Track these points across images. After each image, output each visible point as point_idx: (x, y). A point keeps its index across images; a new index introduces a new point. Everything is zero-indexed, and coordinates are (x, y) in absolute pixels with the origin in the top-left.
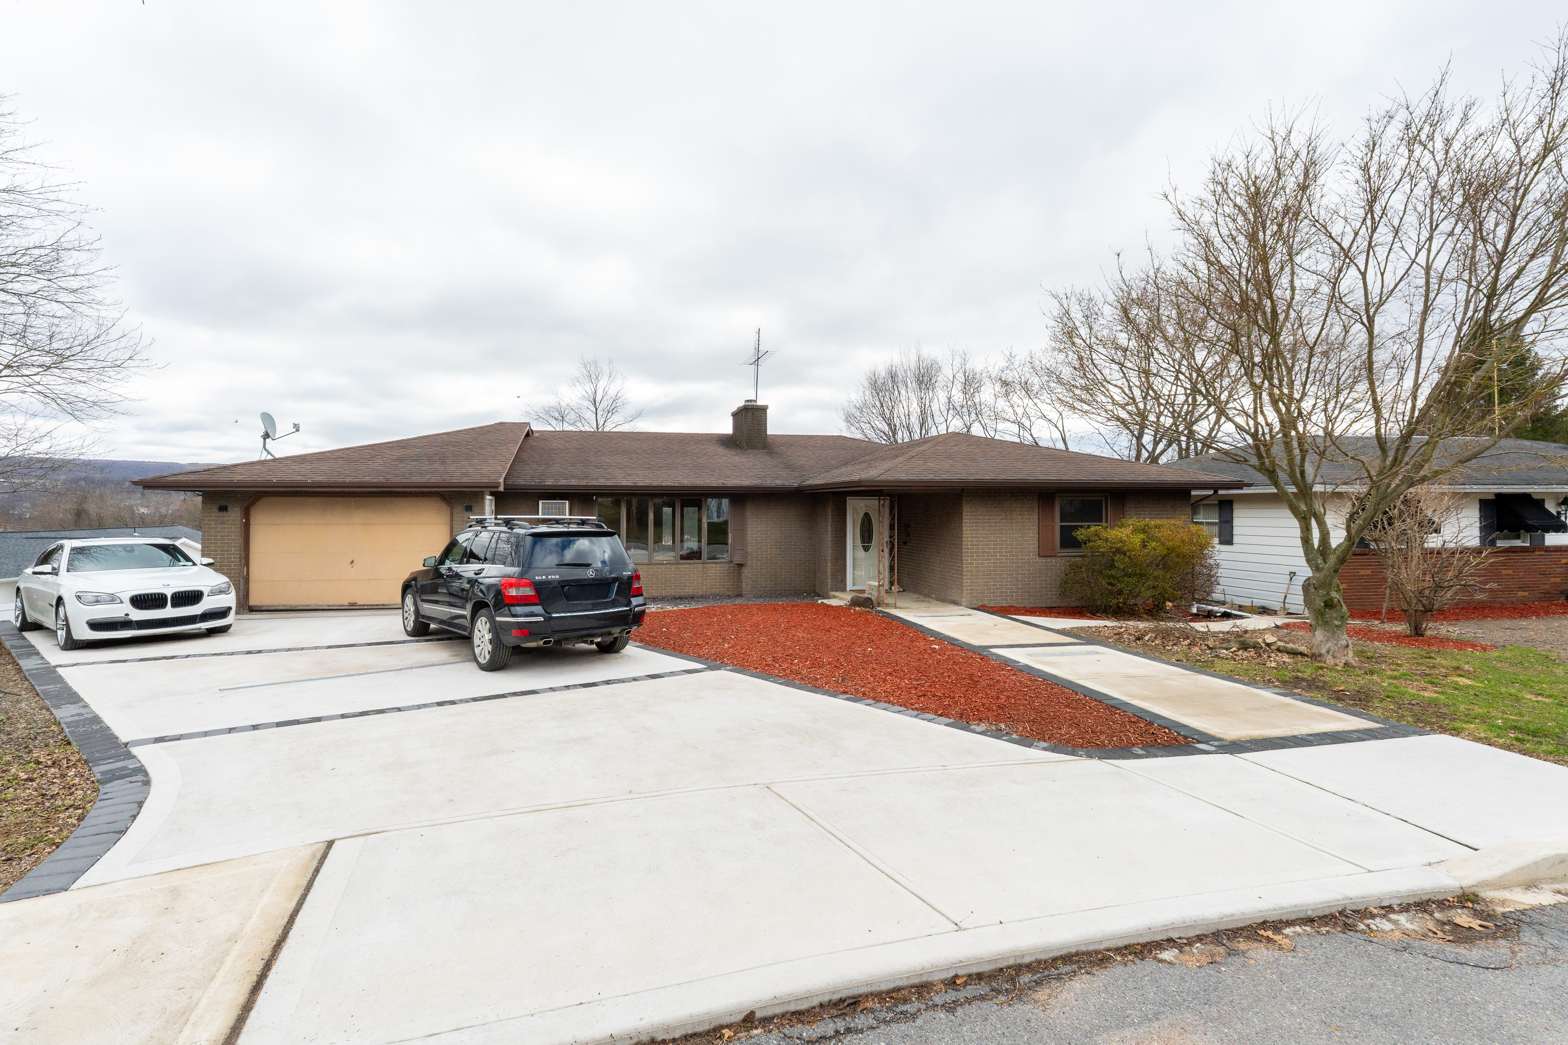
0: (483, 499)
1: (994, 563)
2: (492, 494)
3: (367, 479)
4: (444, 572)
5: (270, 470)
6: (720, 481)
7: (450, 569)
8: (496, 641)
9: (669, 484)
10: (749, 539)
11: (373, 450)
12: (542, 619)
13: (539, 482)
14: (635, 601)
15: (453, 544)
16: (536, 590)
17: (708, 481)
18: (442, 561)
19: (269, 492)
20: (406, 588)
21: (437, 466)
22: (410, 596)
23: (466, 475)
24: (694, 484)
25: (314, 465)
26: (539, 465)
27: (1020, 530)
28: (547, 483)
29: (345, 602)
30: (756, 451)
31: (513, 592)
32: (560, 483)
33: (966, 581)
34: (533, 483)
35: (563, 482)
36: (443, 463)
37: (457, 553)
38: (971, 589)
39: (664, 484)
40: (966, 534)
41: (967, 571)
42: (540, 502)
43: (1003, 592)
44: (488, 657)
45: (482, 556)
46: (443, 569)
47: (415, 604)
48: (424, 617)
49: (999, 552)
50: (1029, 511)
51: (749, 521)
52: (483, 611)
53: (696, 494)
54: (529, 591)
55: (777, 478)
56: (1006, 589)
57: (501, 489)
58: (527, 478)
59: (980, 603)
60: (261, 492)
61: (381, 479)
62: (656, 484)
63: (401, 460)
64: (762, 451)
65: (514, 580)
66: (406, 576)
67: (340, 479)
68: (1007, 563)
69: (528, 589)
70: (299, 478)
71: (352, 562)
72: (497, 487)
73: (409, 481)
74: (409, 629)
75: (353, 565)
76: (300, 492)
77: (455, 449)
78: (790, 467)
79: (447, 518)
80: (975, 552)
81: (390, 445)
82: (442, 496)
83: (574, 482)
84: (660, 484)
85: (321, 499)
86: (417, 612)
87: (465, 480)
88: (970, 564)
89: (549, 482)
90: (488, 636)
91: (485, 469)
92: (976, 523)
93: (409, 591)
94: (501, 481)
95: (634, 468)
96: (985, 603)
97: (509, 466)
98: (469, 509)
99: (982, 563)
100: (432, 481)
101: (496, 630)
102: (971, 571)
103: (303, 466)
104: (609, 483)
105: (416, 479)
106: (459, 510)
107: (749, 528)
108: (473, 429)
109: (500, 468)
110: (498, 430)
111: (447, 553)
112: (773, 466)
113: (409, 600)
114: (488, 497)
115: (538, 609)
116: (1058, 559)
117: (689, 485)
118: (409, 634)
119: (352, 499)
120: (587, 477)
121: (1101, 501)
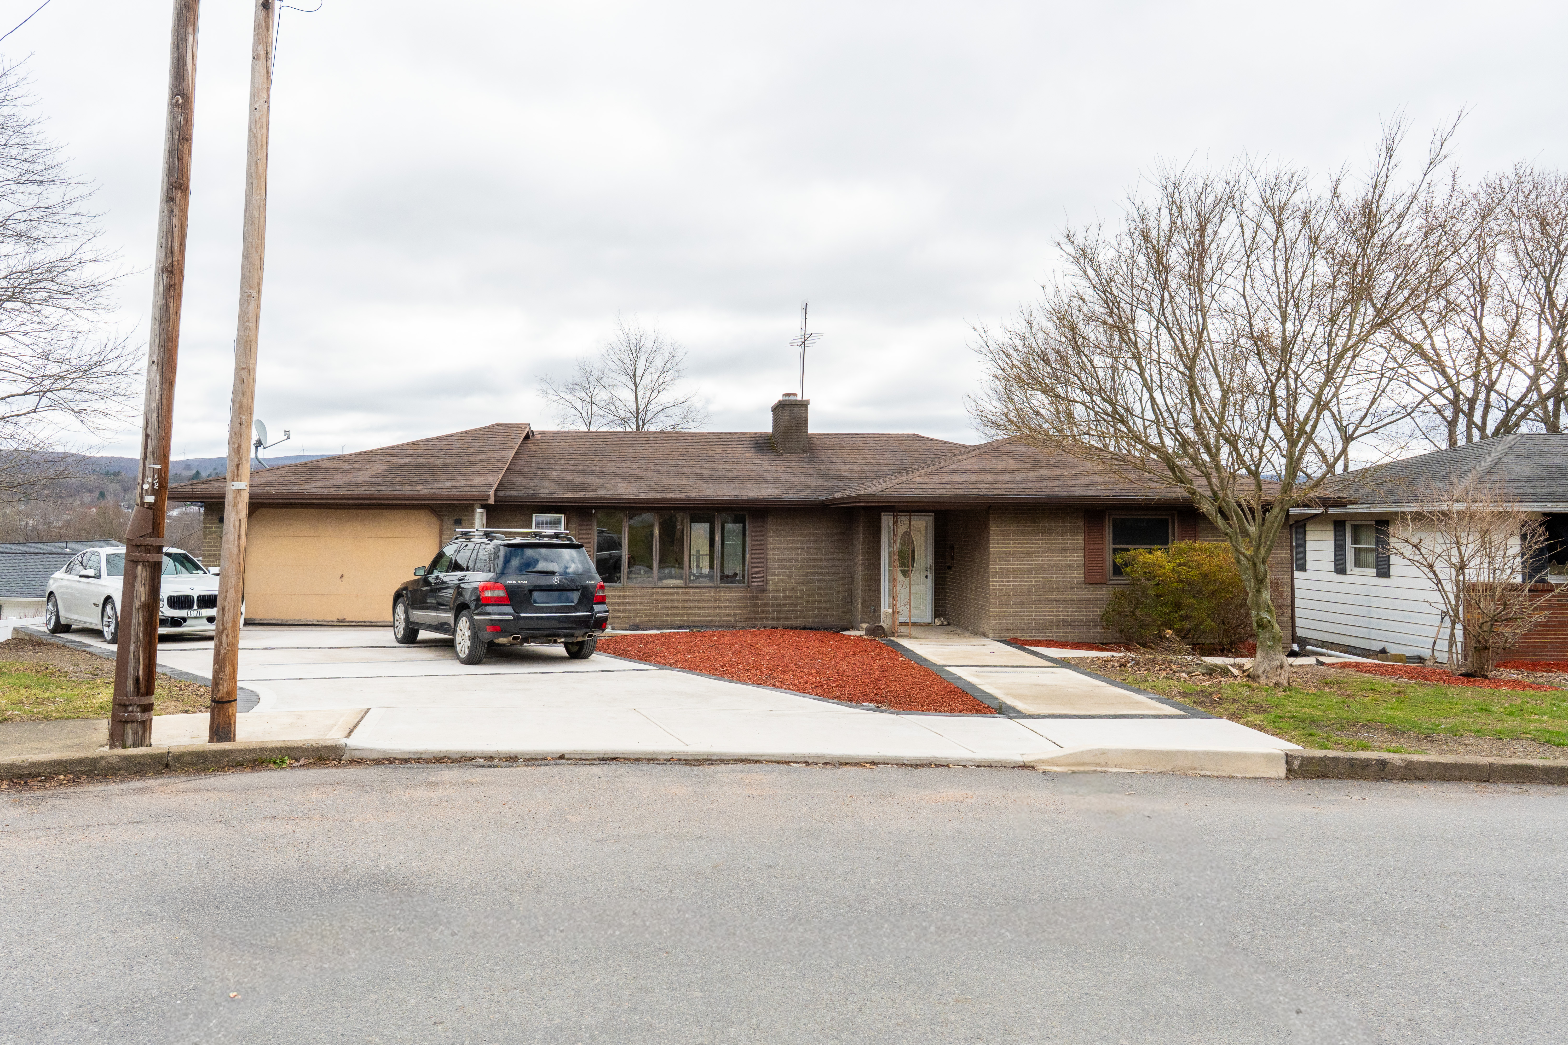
0: (473, 512)
1: (1028, 590)
2: (483, 507)
3: (360, 491)
4: (433, 581)
5: (267, 481)
6: (734, 493)
7: (437, 577)
8: (475, 638)
9: (674, 497)
10: (771, 560)
11: (363, 458)
12: (511, 617)
13: (533, 494)
14: (597, 607)
15: (440, 556)
16: (507, 593)
17: (719, 493)
18: (430, 571)
19: (265, 504)
20: (398, 597)
21: (427, 476)
22: (401, 605)
23: (456, 486)
24: (704, 497)
25: (308, 476)
26: (536, 474)
27: (1061, 552)
28: (541, 495)
29: (334, 618)
30: (794, 456)
31: (488, 594)
32: (555, 495)
33: (994, 609)
34: (526, 495)
35: (558, 494)
36: (434, 473)
37: (444, 563)
38: (1000, 620)
39: (669, 497)
40: (993, 556)
41: (996, 599)
42: (534, 516)
43: (1039, 624)
44: (467, 651)
45: (464, 566)
46: (431, 578)
47: (406, 612)
48: (413, 623)
49: (1035, 578)
50: (1072, 531)
51: (770, 540)
52: (465, 612)
53: (708, 509)
54: (501, 594)
55: (803, 490)
56: (1044, 620)
57: (492, 501)
58: (519, 490)
59: (1011, 636)
60: (258, 503)
61: (372, 491)
62: (660, 497)
63: (391, 470)
64: (800, 455)
65: (489, 584)
66: (398, 586)
67: (333, 491)
68: (1044, 590)
69: (501, 592)
70: (295, 490)
71: (342, 576)
72: (487, 500)
73: (399, 493)
74: (399, 636)
75: (343, 579)
76: (295, 504)
77: (446, 457)
78: (825, 476)
79: (436, 532)
80: (1005, 577)
81: (379, 453)
82: (432, 509)
83: (569, 494)
84: (664, 497)
85: (314, 511)
86: (407, 619)
87: (455, 492)
88: (998, 590)
89: (543, 494)
90: (468, 633)
91: (476, 480)
92: (1005, 543)
93: (401, 599)
94: (492, 493)
95: (641, 478)
96: (1018, 635)
97: (500, 476)
98: (458, 522)
99: (1013, 590)
100: (422, 493)
101: (474, 628)
102: (1000, 599)
103: (297, 476)
104: (608, 495)
105: (408, 491)
106: (448, 523)
107: (770, 548)
108: (466, 432)
109: (491, 479)
110: (494, 434)
111: (436, 563)
112: (806, 475)
113: (400, 609)
114: (479, 510)
115: (509, 609)
116: (1111, 588)
117: (698, 497)
118: (399, 641)
119: (344, 511)
120: (585, 489)
121: (1166, 521)
